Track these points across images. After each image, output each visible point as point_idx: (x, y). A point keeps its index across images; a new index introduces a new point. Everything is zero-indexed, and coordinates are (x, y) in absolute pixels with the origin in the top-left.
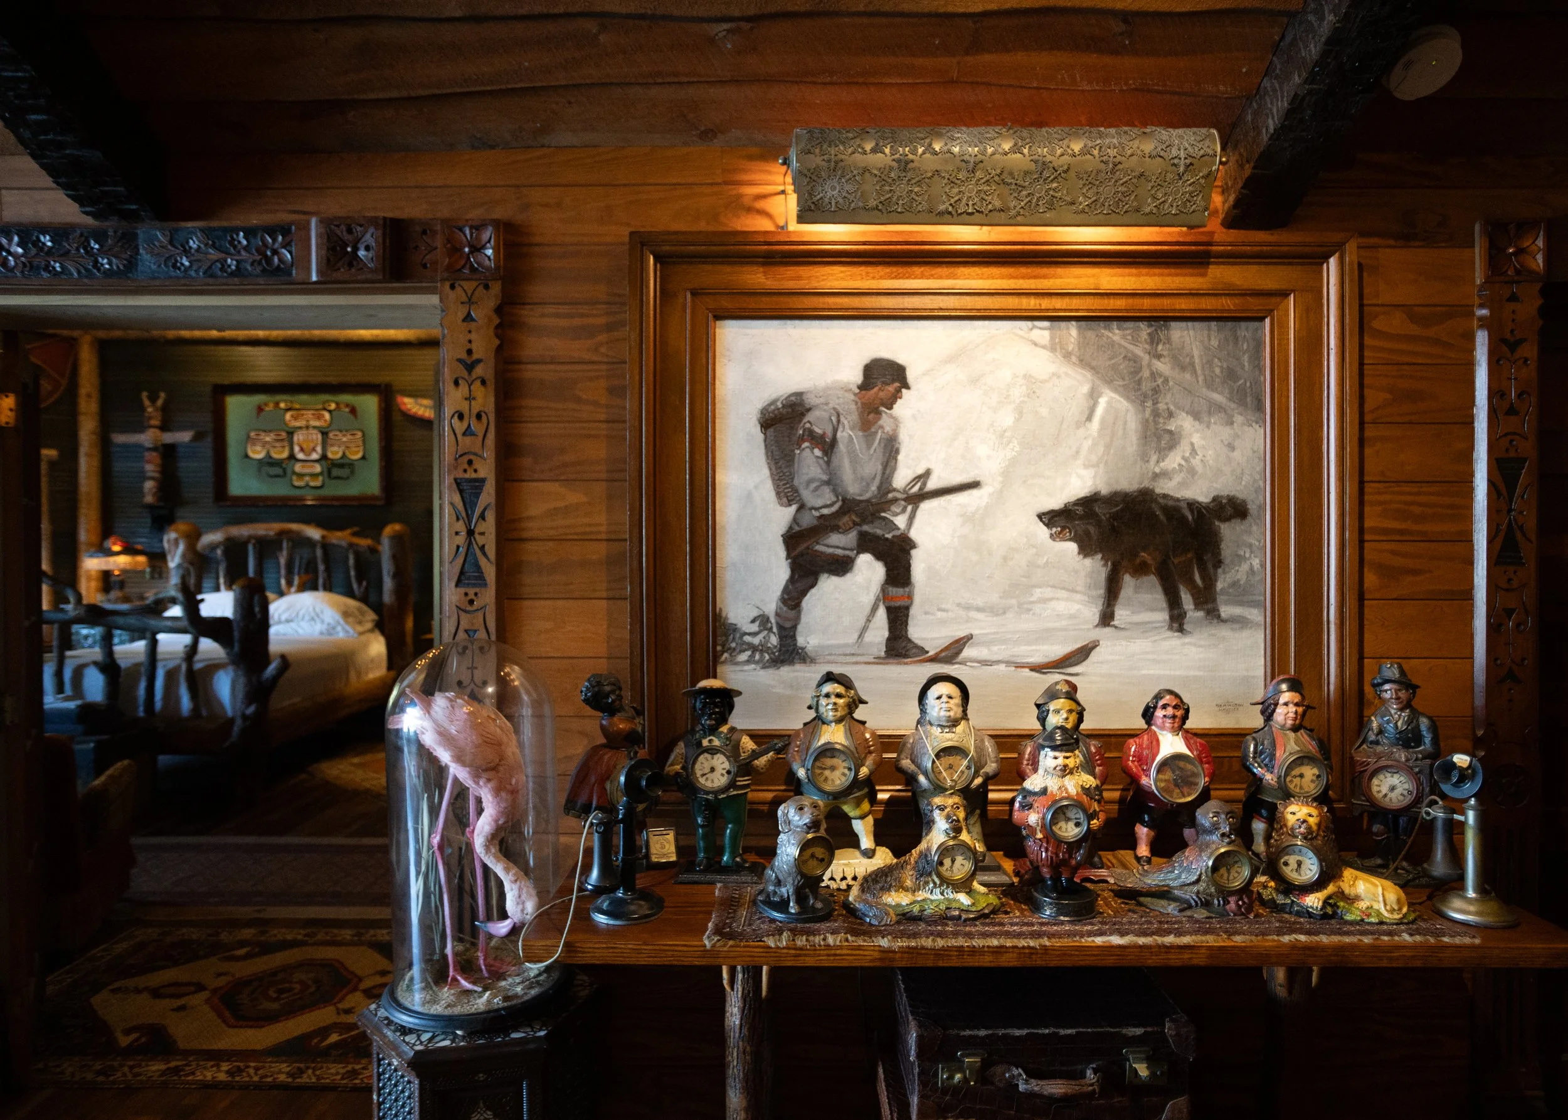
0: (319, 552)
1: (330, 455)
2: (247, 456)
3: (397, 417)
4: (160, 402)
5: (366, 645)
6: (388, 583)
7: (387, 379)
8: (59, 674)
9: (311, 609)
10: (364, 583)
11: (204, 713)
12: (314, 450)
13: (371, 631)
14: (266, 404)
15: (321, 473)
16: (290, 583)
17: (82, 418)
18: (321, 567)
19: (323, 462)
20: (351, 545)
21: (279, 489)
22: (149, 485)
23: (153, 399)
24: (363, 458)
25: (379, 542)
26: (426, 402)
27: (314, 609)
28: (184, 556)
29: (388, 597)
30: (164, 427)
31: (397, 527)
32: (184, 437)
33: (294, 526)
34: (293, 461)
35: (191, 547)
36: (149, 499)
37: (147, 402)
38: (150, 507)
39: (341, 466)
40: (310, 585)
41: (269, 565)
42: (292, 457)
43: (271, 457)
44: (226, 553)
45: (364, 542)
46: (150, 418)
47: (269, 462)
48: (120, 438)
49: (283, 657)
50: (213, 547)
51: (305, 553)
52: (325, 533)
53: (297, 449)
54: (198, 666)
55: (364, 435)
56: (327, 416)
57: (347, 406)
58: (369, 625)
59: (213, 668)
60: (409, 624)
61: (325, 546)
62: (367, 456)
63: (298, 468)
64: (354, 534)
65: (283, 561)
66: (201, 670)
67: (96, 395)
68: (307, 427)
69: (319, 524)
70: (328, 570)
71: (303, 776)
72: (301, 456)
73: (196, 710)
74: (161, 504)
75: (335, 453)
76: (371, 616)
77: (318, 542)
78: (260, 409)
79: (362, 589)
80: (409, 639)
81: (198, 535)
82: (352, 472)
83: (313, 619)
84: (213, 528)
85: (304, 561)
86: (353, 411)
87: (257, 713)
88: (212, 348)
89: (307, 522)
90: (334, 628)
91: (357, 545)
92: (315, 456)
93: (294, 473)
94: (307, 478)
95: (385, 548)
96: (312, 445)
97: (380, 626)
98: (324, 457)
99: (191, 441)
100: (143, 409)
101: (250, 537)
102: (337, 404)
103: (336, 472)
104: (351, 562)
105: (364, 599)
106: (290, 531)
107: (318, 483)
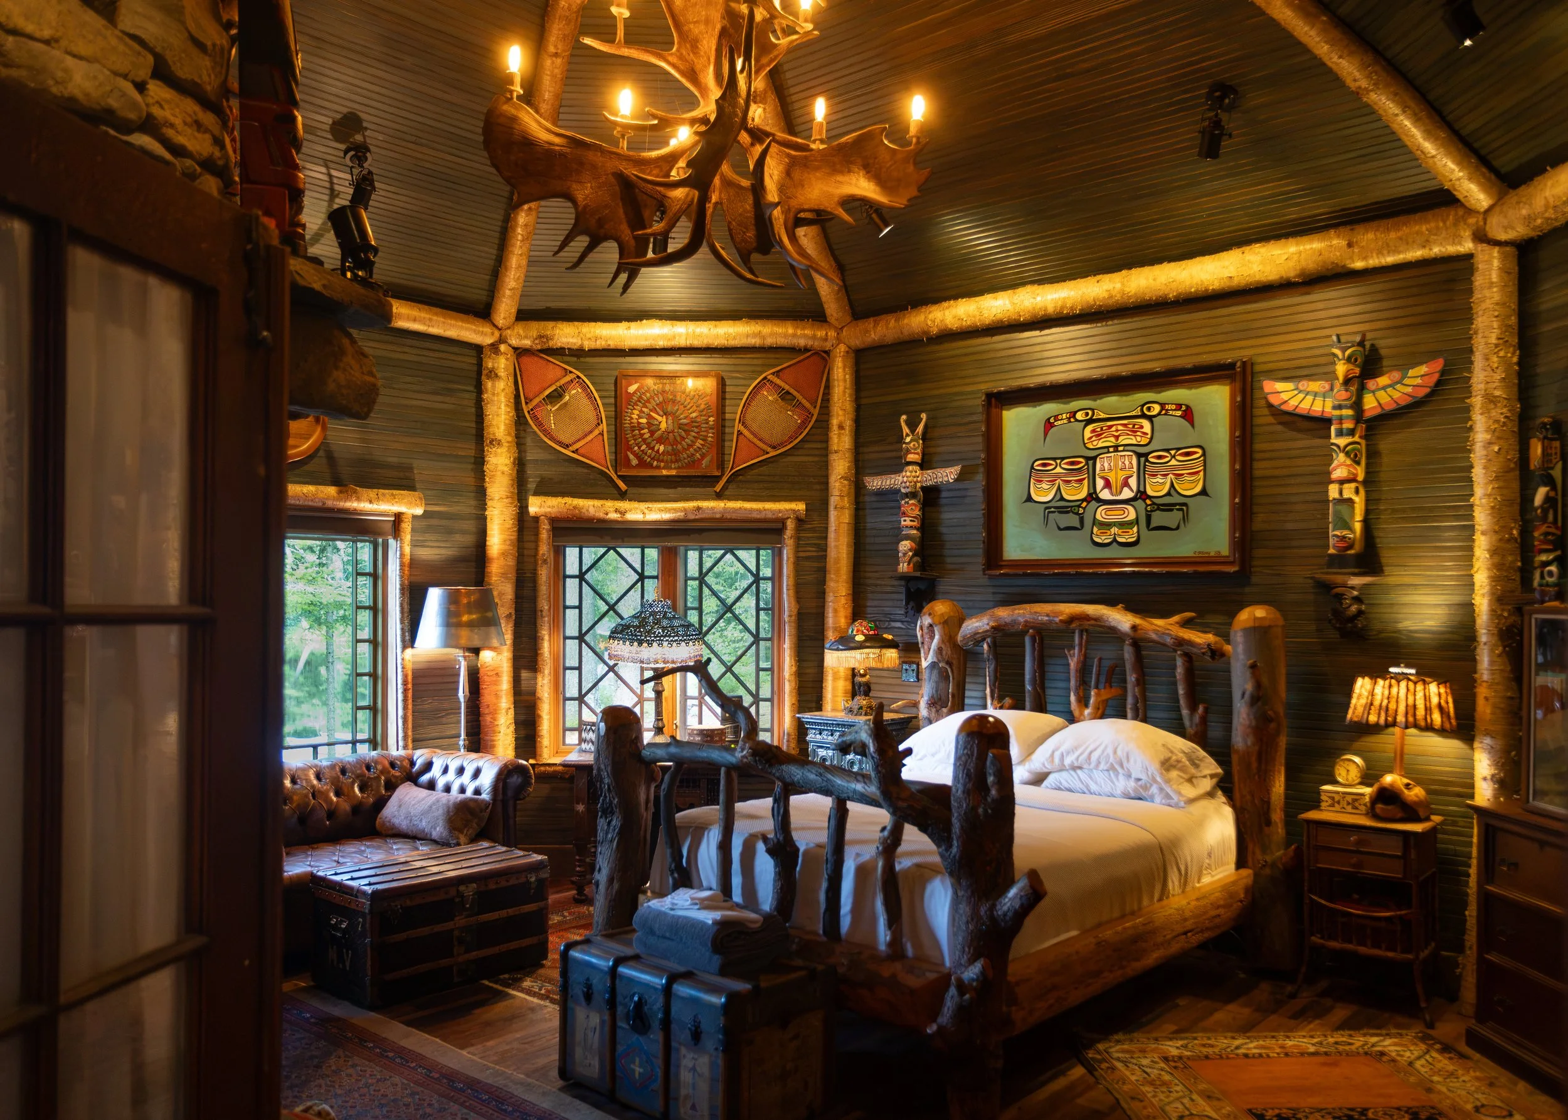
0: (1128, 653)
1: (1150, 492)
2: (1029, 499)
3: (1262, 418)
4: (920, 429)
5: (1200, 823)
6: (1242, 714)
7: (1245, 354)
8: (725, 847)
9: (1110, 751)
10: (1201, 709)
11: (910, 951)
12: (1126, 484)
13: (1210, 795)
14: (1056, 418)
15: (1137, 521)
16: (1084, 701)
17: (833, 457)
18: (1131, 678)
19: (1140, 504)
20: (1180, 642)
21: (1073, 549)
22: (905, 546)
23: (912, 426)
24: (1204, 492)
25: (1227, 638)
26: (1315, 386)
27: (1115, 752)
28: (940, 650)
29: (1241, 737)
30: (924, 465)
31: (1260, 612)
32: (948, 475)
33: (1091, 609)
34: (1094, 504)
35: (950, 639)
36: (903, 567)
37: (906, 430)
38: (906, 578)
39: (1168, 508)
40: (1113, 709)
41: (1054, 669)
42: (1092, 497)
43: (1062, 499)
44: (994, 646)
45: (1200, 638)
46: (908, 451)
47: (1061, 507)
48: (875, 483)
49: (1033, 876)
50: (978, 638)
51: (1107, 653)
52: (1138, 621)
53: (1100, 483)
54: (902, 864)
55: (1204, 454)
56: (1147, 426)
57: (1179, 407)
58: (1207, 785)
59: (922, 874)
60: (1279, 787)
61: (1138, 642)
62: (1209, 491)
63: (1101, 514)
64: (1186, 624)
65: (1073, 663)
66: (906, 872)
67: (848, 424)
68: (1116, 448)
69: (1132, 607)
70: (1141, 682)
71: (1078, 1071)
72: (1105, 495)
73: (896, 943)
74: (918, 574)
75: (1157, 487)
76: (1211, 767)
77: (1125, 634)
78: (1049, 425)
79: (1197, 719)
80: (1277, 816)
81: (961, 621)
82: (1185, 518)
83: (1112, 768)
84: (979, 609)
85: (1104, 670)
86: (1188, 414)
87: (984, 979)
88: (987, 339)
89: (1111, 602)
90: (1146, 788)
91: (1190, 643)
92: (1127, 494)
93: (1095, 521)
94: (1114, 530)
95: (1238, 651)
96: (1122, 475)
97: (1225, 786)
98: (1141, 495)
99: (956, 480)
100: (901, 439)
101: (1027, 625)
102: (1163, 405)
103: (1158, 518)
104: (1180, 671)
105: (1201, 738)
106: (1085, 617)
107: (1130, 536)
